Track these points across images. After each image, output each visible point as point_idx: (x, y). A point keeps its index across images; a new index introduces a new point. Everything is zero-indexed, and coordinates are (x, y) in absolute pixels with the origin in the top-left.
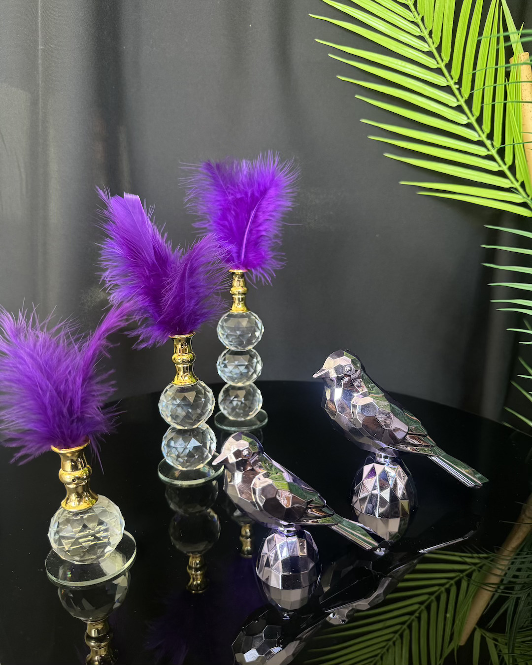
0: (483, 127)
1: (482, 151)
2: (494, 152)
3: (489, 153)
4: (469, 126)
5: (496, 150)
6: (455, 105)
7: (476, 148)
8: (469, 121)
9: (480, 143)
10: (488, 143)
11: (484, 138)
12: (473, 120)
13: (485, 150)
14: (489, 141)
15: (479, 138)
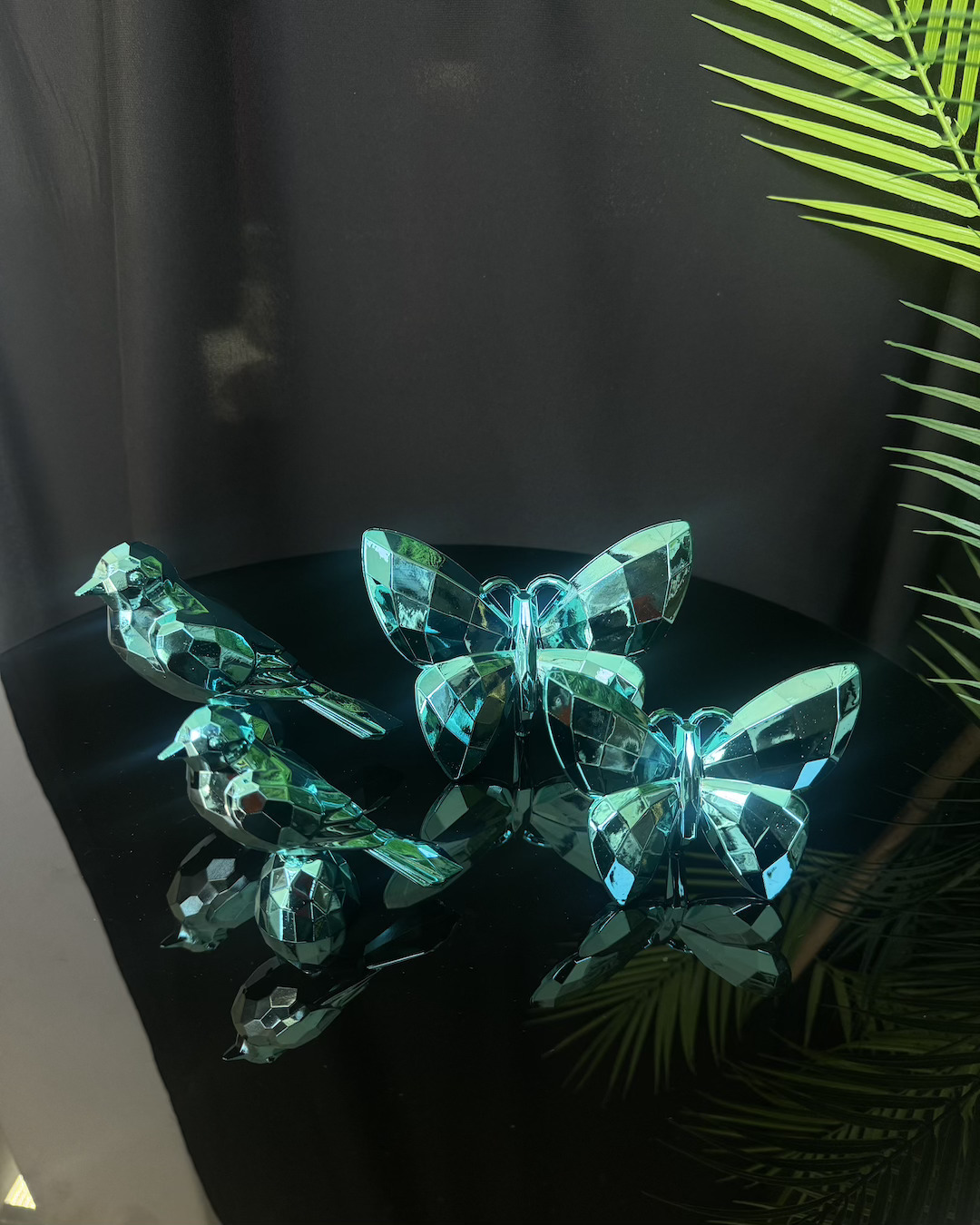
0: (941, 87)
1: (930, 139)
2: (954, 143)
3: (946, 143)
4: (913, 85)
5: (959, 137)
6: (889, 38)
7: (921, 132)
8: (915, 73)
9: (930, 122)
10: (945, 121)
11: (938, 109)
12: (922, 72)
13: (937, 136)
14: (948, 119)
15: (930, 110)
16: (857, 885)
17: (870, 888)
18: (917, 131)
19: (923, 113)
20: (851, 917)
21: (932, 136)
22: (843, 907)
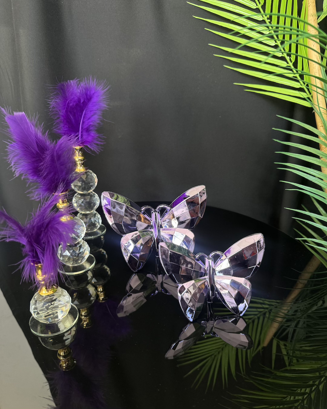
0: (285, 47)
2: (291, 64)
3: (288, 65)
6: (267, 33)
8: (276, 44)
11: (285, 55)
12: (279, 43)
13: (286, 63)
14: (288, 57)
15: (282, 55)
16: (283, 311)
17: (289, 311)
18: (279, 61)
19: (280, 56)
20: (283, 323)
21: (284, 63)
22: (279, 319)
